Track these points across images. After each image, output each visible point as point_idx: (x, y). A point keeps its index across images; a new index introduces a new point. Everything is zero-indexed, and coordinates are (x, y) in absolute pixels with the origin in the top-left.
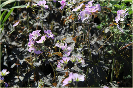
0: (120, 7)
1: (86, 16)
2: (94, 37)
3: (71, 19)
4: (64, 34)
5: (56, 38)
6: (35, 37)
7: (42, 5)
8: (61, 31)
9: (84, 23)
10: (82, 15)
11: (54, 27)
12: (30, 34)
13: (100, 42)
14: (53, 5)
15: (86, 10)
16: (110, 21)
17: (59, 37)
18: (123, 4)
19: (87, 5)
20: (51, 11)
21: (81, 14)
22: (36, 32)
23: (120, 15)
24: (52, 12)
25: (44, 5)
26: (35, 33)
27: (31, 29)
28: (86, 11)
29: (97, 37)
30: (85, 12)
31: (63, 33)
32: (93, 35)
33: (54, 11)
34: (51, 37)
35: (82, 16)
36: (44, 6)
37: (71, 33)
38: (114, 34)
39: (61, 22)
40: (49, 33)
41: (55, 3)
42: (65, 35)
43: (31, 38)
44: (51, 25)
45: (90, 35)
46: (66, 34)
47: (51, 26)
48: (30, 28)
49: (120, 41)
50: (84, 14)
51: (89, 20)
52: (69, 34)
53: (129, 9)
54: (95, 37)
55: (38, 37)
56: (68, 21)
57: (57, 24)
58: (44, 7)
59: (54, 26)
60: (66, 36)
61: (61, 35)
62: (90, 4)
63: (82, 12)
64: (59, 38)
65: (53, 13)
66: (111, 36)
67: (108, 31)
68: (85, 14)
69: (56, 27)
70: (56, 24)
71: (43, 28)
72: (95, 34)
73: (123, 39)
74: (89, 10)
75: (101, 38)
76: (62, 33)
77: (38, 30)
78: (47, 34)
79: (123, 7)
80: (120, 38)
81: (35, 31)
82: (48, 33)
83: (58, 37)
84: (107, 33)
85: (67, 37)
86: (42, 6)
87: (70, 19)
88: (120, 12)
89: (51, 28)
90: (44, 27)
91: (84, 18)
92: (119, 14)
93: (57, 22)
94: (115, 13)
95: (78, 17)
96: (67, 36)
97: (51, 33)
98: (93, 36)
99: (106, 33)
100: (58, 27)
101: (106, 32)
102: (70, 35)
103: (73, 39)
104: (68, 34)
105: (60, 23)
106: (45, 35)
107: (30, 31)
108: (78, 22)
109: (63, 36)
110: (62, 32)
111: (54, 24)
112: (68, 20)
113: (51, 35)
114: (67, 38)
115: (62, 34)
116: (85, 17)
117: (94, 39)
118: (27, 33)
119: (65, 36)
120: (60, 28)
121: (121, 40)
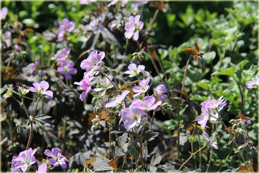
0: (208, 87)
1: (136, 119)
2: (155, 154)
3: (103, 120)
4: (90, 148)
5: (73, 157)
6: (24, 165)
7: (40, 91)
8: (84, 141)
9: (133, 132)
10: (126, 116)
11: (67, 132)
12: (15, 158)
13: (169, 167)
14: (65, 83)
15: (134, 105)
16: (188, 120)
17: (79, 156)
18: (215, 79)
19: (138, 87)
20: (62, 98)
21: (125, 113)
22: (27, 153)
23: (209, 110)
24: (63, 100)
25: (44, 90)
26: (24, 155)
27: (16, 142)
28: (134, 108)
29: (161, 154)
30: (133, 110)
31: (87, 147)
32: (152, 150)
33: (67, 98)
34: (61, 164)
35: (127, 118)
36: (44, 93)
37: (105, 145)
38: (199, 152)
39: (82, 120)
40: (56, 156)
41: (69, 80)
42: (92, 151)
43: (16, 168)
44: (62, 127)
45: (147, 151)
46: (94, 149)
47: (61, 130)
48: (14, 139)
49: (212, 160)
50: (131, 115)
51: (141, 126)
52: (102, 147)
53: (229, 91)
54: (158, 154)
55: (32, 165)
56: (97, 124)
57: (75, 125)
58: (44, 95)
59: (68, 128)
60: (95, 152)
61: (84, 150)
62: (144, 86)
63: (127, 110)
64: (79, 159)
65: (64, 103)
66: (191, 156)
67: (186, 140)
68: (133, 114)
69: (72, 132)
70: (71, 124)
71: (45, 133)
72: (157, 147)
73: (218, 155)
74: (142, 105)
75: (172, 151)
76: (85, 146)
77: (31, 149)
78: (50, 158)
79: (215, 86)
80: (213, 155)
81: (25, 152)
82: (53, 156)
83: (77, 155)
84: (183, 145)
85: (97, 156)
86: (40, 94)
87: (101, 120)
88: (208, 104)
89: (62, 134)
90: (46, 131)
91: (132, 124)
92: (207, 110)
93: (74, 121)
94: (198, 99)
95: (118, 114)
96: (97, 154)
97: (60, 155)
98: (153, 153)
99: (181, 146)
100: (76, 132)
101: (180, 144)
102: (103, 150)
103: (109, 163)
104: (100, 149)
105: (80, 123)
106: (47, 161)
107: (14, 145)
108: (117, 130)
109: (87, 154)
110: (85, 143)
111: (67, 125)
112: (97, 122)
113: (60, 159)
114: (97, 159)
115: (86, 149)
116: (134, 122)
117: (155, 158)
118: (8, 151)
119: (93, 153)
120: (82, 135)
121: (215, 159)
